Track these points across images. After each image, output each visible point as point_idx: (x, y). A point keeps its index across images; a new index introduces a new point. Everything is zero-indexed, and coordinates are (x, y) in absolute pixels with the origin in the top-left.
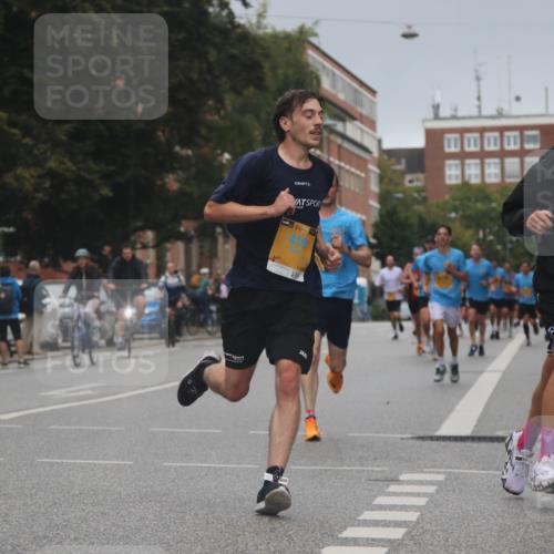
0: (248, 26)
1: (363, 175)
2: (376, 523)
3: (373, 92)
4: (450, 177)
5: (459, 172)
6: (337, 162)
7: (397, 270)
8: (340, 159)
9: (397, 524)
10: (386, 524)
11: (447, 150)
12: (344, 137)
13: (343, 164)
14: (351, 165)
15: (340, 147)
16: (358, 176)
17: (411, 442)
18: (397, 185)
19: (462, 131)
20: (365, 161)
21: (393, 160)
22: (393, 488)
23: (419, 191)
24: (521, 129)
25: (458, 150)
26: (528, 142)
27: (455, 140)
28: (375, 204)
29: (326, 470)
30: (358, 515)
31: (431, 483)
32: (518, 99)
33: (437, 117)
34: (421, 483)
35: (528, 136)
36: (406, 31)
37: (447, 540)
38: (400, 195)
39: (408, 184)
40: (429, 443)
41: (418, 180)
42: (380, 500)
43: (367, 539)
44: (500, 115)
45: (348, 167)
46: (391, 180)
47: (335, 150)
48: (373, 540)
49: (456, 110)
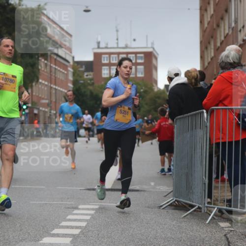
0: (14, 4)
1: (66, 72)
2: (67, 227)
3: (71, 36)
4: (104, 74)
5: (108, 72)
6: (54, 66)
7: (89, 116)
8: (55, 65)
9: (77, 228)
10: (72, 227)
11: (103, 62)
12: (57, 55)
13: (57, 67)
14: (61, 68)
15: (55, 59)
16: (63, 73)
17: (85, 191)
18: (81, 77)
19: (110, 54)
20: (67, 66)
21: (79, 66)
22: (76, 212)
23: (91, 80)
24: (136, 53)
25: (108, 62)
26: (139, 59)
27: (107, 57)
28: (71, 85)
29: (46, 204)
30: (59, 223)
31: (93, 209)
32: (134, 40)
33: (99, 47)
34: (88, 209)
35: (139, 57)
36: (85, 9)
37: (98, 235)
38: (82, 82)
39: (85, 77)
40: (92, 191)
41: (90, 75)
42: (69, 217)
43: (63, 234)
44: (126, 47)
45: (59, 69)
46: (78, 75)
47: (53, 61)
48: (66, 234)
49: (107, 44)
